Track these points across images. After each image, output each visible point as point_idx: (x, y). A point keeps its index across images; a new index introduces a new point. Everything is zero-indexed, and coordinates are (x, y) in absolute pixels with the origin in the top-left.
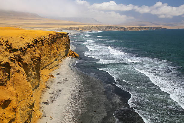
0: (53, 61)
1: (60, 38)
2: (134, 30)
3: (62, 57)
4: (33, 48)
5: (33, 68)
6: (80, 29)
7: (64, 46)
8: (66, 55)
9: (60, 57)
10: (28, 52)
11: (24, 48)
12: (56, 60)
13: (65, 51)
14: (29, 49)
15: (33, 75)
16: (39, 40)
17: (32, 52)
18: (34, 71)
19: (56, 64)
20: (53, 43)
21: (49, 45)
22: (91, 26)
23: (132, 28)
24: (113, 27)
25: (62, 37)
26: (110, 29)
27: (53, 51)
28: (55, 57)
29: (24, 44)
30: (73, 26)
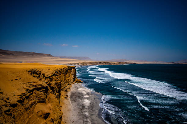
0: (66, 85)
1: (70, 69)
2: (116, 64)
3: (71, 83)
4: (57, 77)
5: (56, 90)
6: (80, 64)
7: (73, 75)
8: (74, 81)
9: (70, 83)
10: (54, 79)
11: (51, 76)
12: (68, 85)
13: (73, 79)
14: (54, 77)
15: (57, 95)
16: (58, 71)
17: (56, 79)
18: (57, 92)
19: (68, 88)
20: (66, 73)
21: (64, 74)
22: (87, 62)
23: (114, 63)
24: (102, 63)
25: (72, 69)
26: (100, 64)
27: (67, 79)
28: (68, 82)
29: (51, 73)
30: (75, 62)
